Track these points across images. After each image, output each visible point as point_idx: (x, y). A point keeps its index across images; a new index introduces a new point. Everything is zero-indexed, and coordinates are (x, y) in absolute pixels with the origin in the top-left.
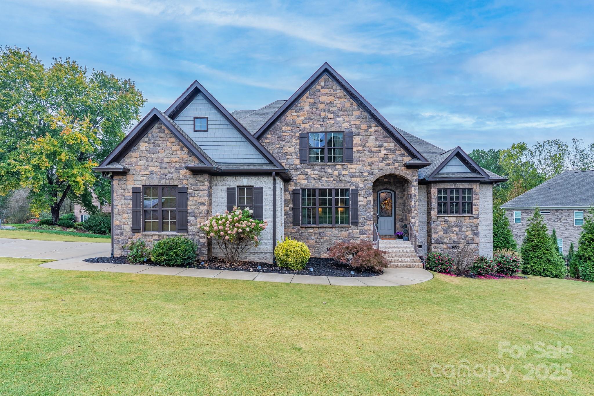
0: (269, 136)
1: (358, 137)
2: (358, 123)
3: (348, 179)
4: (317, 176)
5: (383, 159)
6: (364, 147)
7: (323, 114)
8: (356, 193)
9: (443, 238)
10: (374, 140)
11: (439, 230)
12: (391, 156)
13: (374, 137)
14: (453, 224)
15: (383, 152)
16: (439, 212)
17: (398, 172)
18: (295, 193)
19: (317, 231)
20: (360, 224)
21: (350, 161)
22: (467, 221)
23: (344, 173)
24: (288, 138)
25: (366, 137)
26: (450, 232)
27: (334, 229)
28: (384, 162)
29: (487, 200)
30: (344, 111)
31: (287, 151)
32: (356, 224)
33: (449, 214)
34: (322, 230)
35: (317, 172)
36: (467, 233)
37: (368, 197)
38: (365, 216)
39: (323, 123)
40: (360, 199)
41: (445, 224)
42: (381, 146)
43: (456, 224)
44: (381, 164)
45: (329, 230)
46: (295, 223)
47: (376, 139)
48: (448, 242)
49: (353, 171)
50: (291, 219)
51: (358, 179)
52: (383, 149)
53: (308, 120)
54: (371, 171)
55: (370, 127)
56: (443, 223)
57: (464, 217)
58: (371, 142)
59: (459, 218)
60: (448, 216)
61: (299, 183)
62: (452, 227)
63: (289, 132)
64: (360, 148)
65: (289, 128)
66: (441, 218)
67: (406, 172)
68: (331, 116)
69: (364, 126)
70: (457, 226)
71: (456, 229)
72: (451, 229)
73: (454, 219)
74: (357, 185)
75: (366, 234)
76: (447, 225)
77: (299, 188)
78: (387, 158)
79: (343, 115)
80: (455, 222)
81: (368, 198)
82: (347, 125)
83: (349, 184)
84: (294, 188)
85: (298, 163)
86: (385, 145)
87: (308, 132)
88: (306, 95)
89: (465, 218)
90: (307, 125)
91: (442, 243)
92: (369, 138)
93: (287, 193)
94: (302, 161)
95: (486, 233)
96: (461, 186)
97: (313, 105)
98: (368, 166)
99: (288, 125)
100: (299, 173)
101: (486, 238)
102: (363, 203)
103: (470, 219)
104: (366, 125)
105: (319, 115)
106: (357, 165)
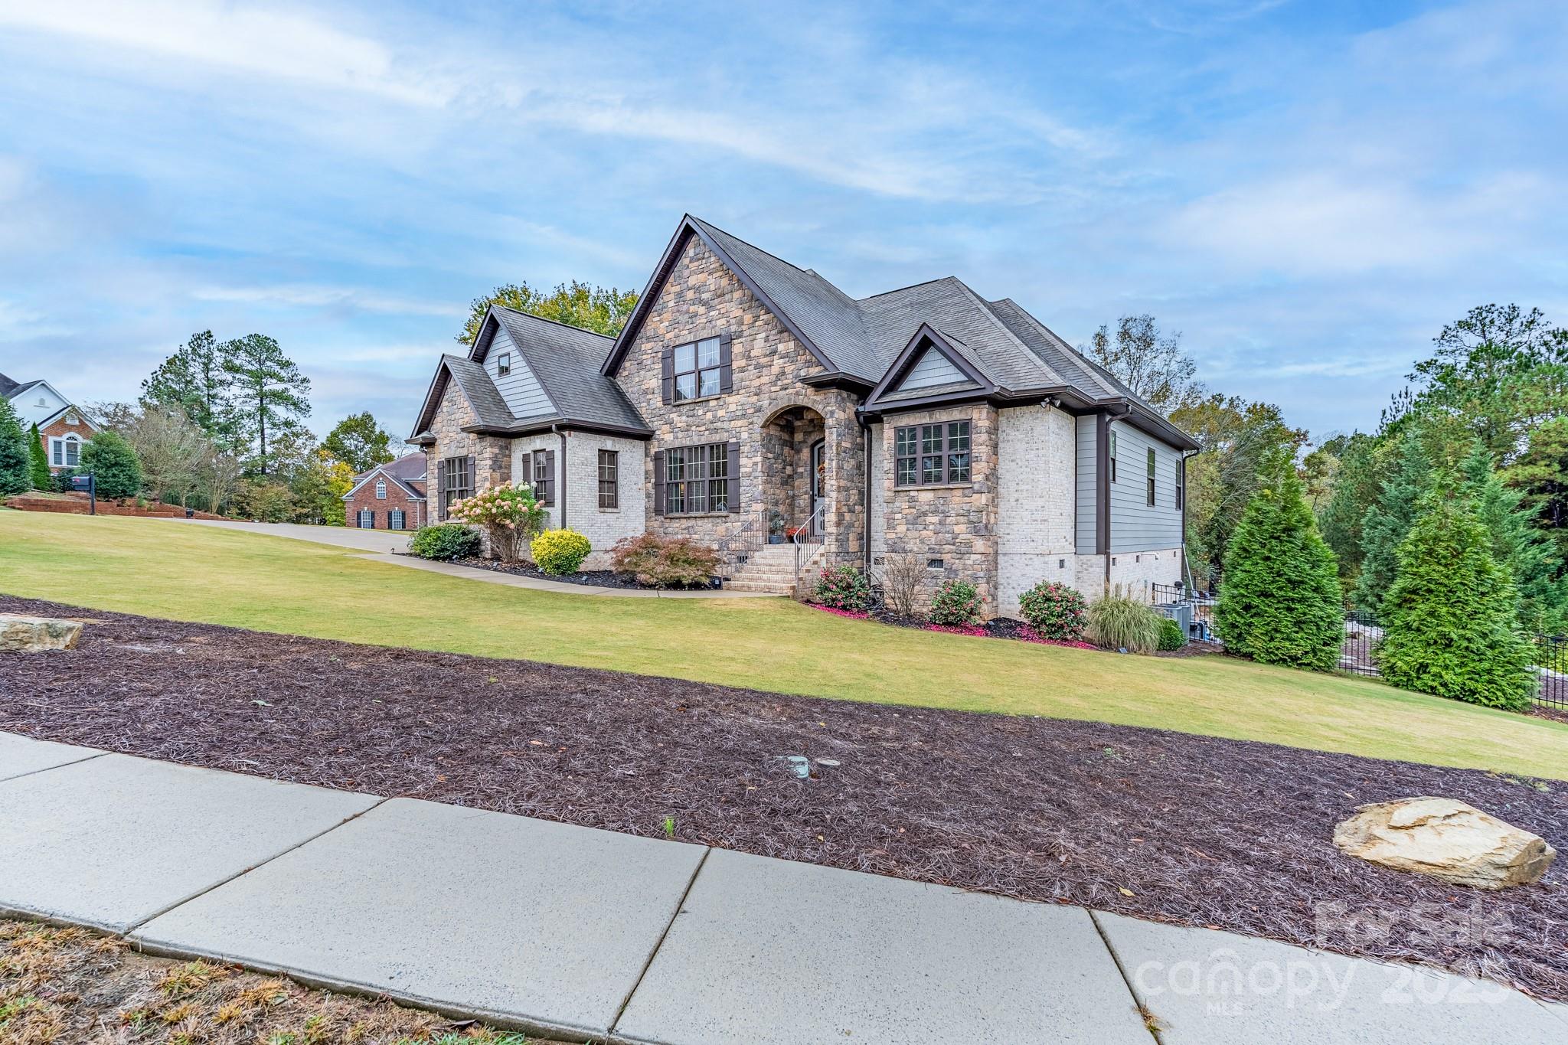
0: (627, 364)
1: (739, 340)
2: (739, 313)
3: (726, 425)
4: (684, 424)
5: (777, 376)
6: (749, 358)
7: (692, 309)
8: (737, 449)
9: (906, 540)
10: (763, 340)
11: (898, 522)
12: (789, 368)
13: (763, 335)
14: (927, 507)
15: (778, 362)
16: (900, 479)
17: (801, 401)
18: (658, 458)
19: (685, 523)
20: (742, 510)
21: (728, 391)
22: (957, 500)
23: (720, 413)
24: (649, 363)
25: (752, 338)
26: (921, 527)
27: (706, 520)
28: (779, 383)
29: (1034, 446)
30: (719, 296)
31: (647, 386)
32: (736, 509)
33: (919, 485)
34: (691, 523)
35: (684, 418)
36: (957, 529)
37: (754, 456)
38: (749, 495)
39: (691, 326)
40: (743, 461)
41: (910, 507)
42: (774, 352)
43: (933, 507)
44: (773, 389)
45: (700, 522)
46: (658, 511)
47: (767, 340)
48: (915, 549)
49: (733, 407)
50: (652, 505)
51: (739, 423)
52: (776, 357)
53: (674, 324)
54: (759, 404)
55: (757, 318)
56: (905, 505)
57: (952, 489)
58: (759, 348)
59: (940, 494)
60: (918, 488)
61: (663, 439)
62: (925, 514)
63: (650, 351)
64: (743, 363)
65: (649, 345)
66: (902, 494)
67: (815, 397)
68: (702, 310)
69: (748, 318)
70: (935, 512)
71: (932, 519)
72: (923, 518)
73: (930, 496)
74: (738, 436)
75: (751, 530)
76: (914, 511)
77: (662, 449)
78: (784, 373)
79: (720, 303)
80: (932, 503)
81: (755, 459)
82: (723, 321)
83: (726, 434)
84: (657, 450)
85: (660, 404)
86: (781, 347)
87: (674, 347)
88: (670, 280)
89: (955, 492)
90: (671, 335)
91: (905, 551)
92: (755, 339)
93: (649, 459)
94: (666, 401)
95: (1032, 530)
96: (943, 416)
97: (680, 295)
98: (755, 395)
99: (649, 339)
100: (662, 423)
101: (1032, 544)
102: (747, 470)
103: (965, 496)
104: (751, 316)
105: (687, 312)
106: (739, 396)
